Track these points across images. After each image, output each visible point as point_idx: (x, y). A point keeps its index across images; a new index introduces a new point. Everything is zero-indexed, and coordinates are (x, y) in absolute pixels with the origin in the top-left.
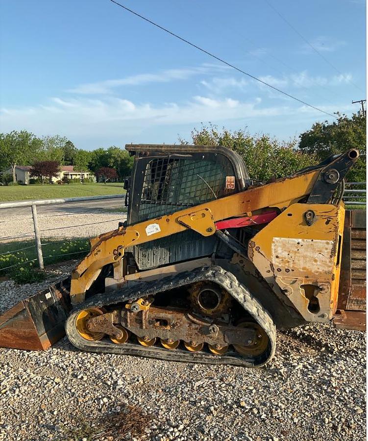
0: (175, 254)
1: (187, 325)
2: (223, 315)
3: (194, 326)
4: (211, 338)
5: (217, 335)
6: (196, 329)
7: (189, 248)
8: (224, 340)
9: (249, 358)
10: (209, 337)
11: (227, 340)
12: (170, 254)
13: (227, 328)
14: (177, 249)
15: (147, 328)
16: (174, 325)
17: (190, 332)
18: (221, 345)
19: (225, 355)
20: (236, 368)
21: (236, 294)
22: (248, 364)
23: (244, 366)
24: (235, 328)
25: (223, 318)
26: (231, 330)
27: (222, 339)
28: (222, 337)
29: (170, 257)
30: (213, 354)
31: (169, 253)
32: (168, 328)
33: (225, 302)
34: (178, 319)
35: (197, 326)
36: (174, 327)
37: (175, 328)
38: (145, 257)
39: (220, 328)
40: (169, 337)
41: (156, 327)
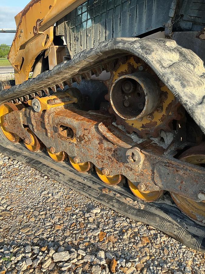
0: (113, 32)
1: (97, 142)
2: (163, 135)
3: (106, 145)
4: (131, 170)
5: (141, 167)
6: (110, 150)
7: (132, 19)
8: (153, 179)
9: (196, 225)
10: (128, 167)
11: (157, 180)
12: (106, 32)
13: (159, 158)
14: (116, 23)
15: (52, 137)
16: (81, 139)
17: (101, 154)
18: (147, 186)
19: (152, 206)
20: (164, 238)
21: (178, 83)
22: (189, 239)
23: (181, 241)
24: (175, 162)
25: (162, 140)
26: (167, 165)
27: (149, 178)
28: (150, 173)
29: (106, 36)
30: (134, 198)
31: (104, 31)
32: (74, 141)
33: (167, 109)
34: (85, 129)
35: (111, 146)
36: (81, 141)
37: (83, 142)
38: (78, 40)
39: (146, 156)
40: (76, 155)
41: (61, 137)
